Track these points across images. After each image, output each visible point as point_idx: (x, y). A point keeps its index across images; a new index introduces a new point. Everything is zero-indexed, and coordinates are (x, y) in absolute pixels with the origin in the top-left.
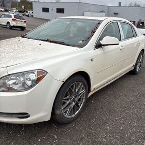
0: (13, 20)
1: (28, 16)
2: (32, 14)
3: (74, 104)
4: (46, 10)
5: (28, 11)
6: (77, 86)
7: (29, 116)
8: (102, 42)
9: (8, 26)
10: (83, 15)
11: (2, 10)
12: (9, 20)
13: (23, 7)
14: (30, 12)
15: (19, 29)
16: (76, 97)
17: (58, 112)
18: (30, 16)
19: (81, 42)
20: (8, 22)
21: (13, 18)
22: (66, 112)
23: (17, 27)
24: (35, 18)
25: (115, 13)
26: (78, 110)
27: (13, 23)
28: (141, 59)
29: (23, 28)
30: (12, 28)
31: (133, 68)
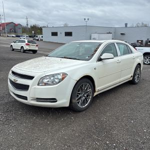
0: (27, 44)
1: (38, 40)
2: (42, 38)
3: (84, 98)
4: (54, 34)
5: (38, 36)
6: (85, 86)
7: (56, 101)
8: (102, 57)
9: (22, 50)
10: (90, 39)
11: (14, 35)
12: (23, 44)
13: (33, 32)
14: (40, 36)
15: (32, 52)
16: (85, 93)
17: (74, 101)
18: (39, 40)
19: (88, 57)
20: (22, 47)
21: (27, 42)
22: (78, 103)
23: (30, 50)
24: (45, 42)
25: (122, 34)
26: (87, 103)
27: (26, 47)
28: (138, 72)
29: (34, 52)
30: (25, 51)
31: (131, 79)
